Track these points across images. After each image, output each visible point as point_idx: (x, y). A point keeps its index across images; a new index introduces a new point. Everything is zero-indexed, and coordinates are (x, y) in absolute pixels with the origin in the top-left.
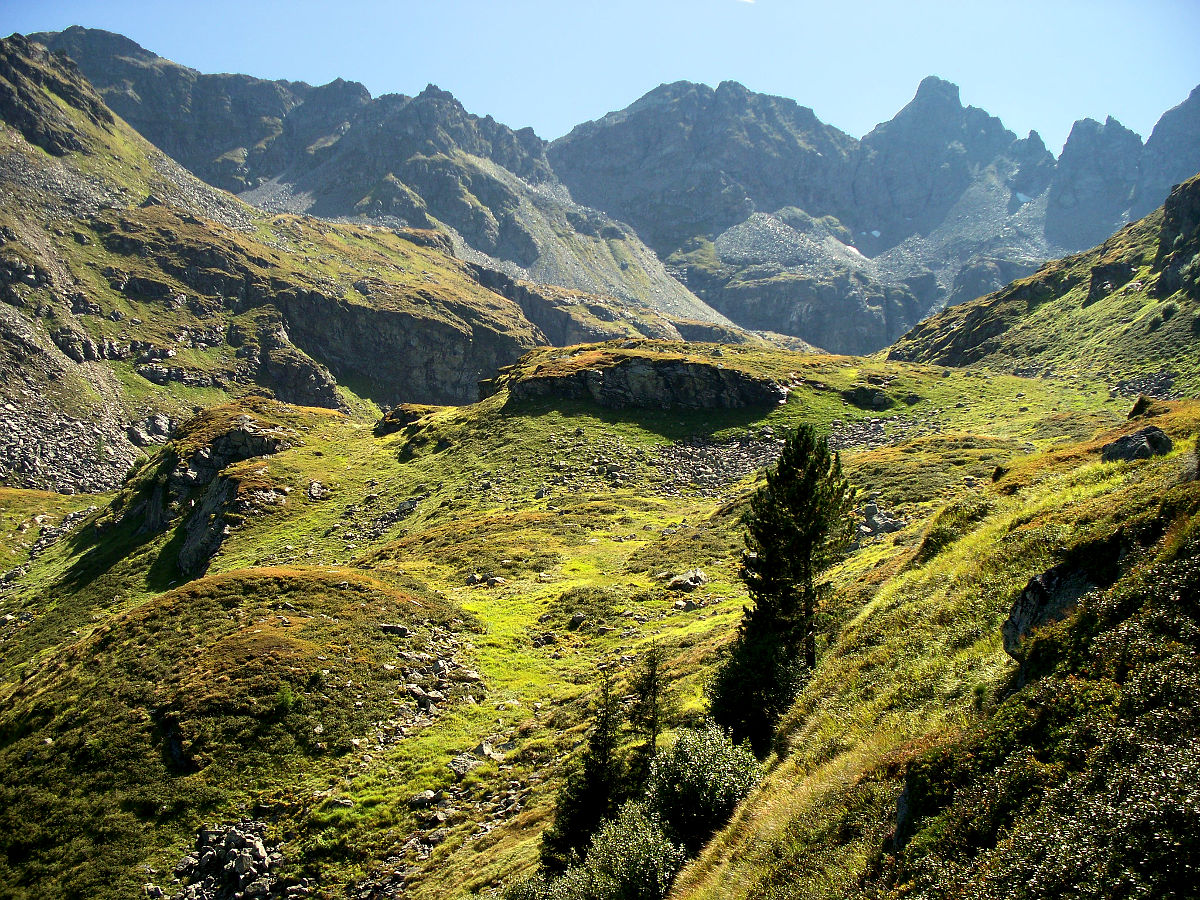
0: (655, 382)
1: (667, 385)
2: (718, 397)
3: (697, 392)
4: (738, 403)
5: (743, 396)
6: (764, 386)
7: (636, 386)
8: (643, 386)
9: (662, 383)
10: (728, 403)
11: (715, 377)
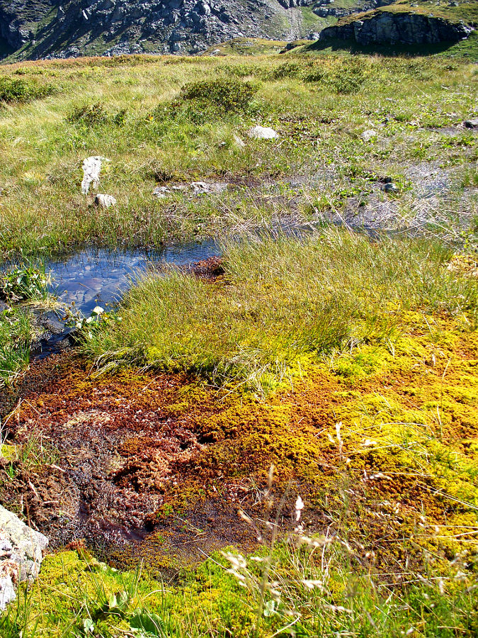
0: (391, 27)
1: (397, 30)
2: (425, 37)
3: (413, 33)
4: (436, 40)
5: (440, 36)
6: (453, 28)
7: (379, 30)
8: (384, 31)
9: (394, 28)
10: (430, 40)
11: (425, 23)
